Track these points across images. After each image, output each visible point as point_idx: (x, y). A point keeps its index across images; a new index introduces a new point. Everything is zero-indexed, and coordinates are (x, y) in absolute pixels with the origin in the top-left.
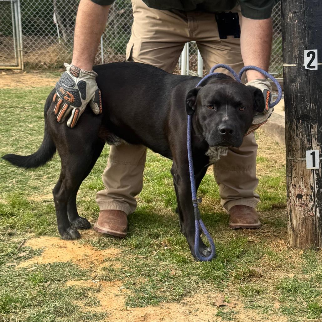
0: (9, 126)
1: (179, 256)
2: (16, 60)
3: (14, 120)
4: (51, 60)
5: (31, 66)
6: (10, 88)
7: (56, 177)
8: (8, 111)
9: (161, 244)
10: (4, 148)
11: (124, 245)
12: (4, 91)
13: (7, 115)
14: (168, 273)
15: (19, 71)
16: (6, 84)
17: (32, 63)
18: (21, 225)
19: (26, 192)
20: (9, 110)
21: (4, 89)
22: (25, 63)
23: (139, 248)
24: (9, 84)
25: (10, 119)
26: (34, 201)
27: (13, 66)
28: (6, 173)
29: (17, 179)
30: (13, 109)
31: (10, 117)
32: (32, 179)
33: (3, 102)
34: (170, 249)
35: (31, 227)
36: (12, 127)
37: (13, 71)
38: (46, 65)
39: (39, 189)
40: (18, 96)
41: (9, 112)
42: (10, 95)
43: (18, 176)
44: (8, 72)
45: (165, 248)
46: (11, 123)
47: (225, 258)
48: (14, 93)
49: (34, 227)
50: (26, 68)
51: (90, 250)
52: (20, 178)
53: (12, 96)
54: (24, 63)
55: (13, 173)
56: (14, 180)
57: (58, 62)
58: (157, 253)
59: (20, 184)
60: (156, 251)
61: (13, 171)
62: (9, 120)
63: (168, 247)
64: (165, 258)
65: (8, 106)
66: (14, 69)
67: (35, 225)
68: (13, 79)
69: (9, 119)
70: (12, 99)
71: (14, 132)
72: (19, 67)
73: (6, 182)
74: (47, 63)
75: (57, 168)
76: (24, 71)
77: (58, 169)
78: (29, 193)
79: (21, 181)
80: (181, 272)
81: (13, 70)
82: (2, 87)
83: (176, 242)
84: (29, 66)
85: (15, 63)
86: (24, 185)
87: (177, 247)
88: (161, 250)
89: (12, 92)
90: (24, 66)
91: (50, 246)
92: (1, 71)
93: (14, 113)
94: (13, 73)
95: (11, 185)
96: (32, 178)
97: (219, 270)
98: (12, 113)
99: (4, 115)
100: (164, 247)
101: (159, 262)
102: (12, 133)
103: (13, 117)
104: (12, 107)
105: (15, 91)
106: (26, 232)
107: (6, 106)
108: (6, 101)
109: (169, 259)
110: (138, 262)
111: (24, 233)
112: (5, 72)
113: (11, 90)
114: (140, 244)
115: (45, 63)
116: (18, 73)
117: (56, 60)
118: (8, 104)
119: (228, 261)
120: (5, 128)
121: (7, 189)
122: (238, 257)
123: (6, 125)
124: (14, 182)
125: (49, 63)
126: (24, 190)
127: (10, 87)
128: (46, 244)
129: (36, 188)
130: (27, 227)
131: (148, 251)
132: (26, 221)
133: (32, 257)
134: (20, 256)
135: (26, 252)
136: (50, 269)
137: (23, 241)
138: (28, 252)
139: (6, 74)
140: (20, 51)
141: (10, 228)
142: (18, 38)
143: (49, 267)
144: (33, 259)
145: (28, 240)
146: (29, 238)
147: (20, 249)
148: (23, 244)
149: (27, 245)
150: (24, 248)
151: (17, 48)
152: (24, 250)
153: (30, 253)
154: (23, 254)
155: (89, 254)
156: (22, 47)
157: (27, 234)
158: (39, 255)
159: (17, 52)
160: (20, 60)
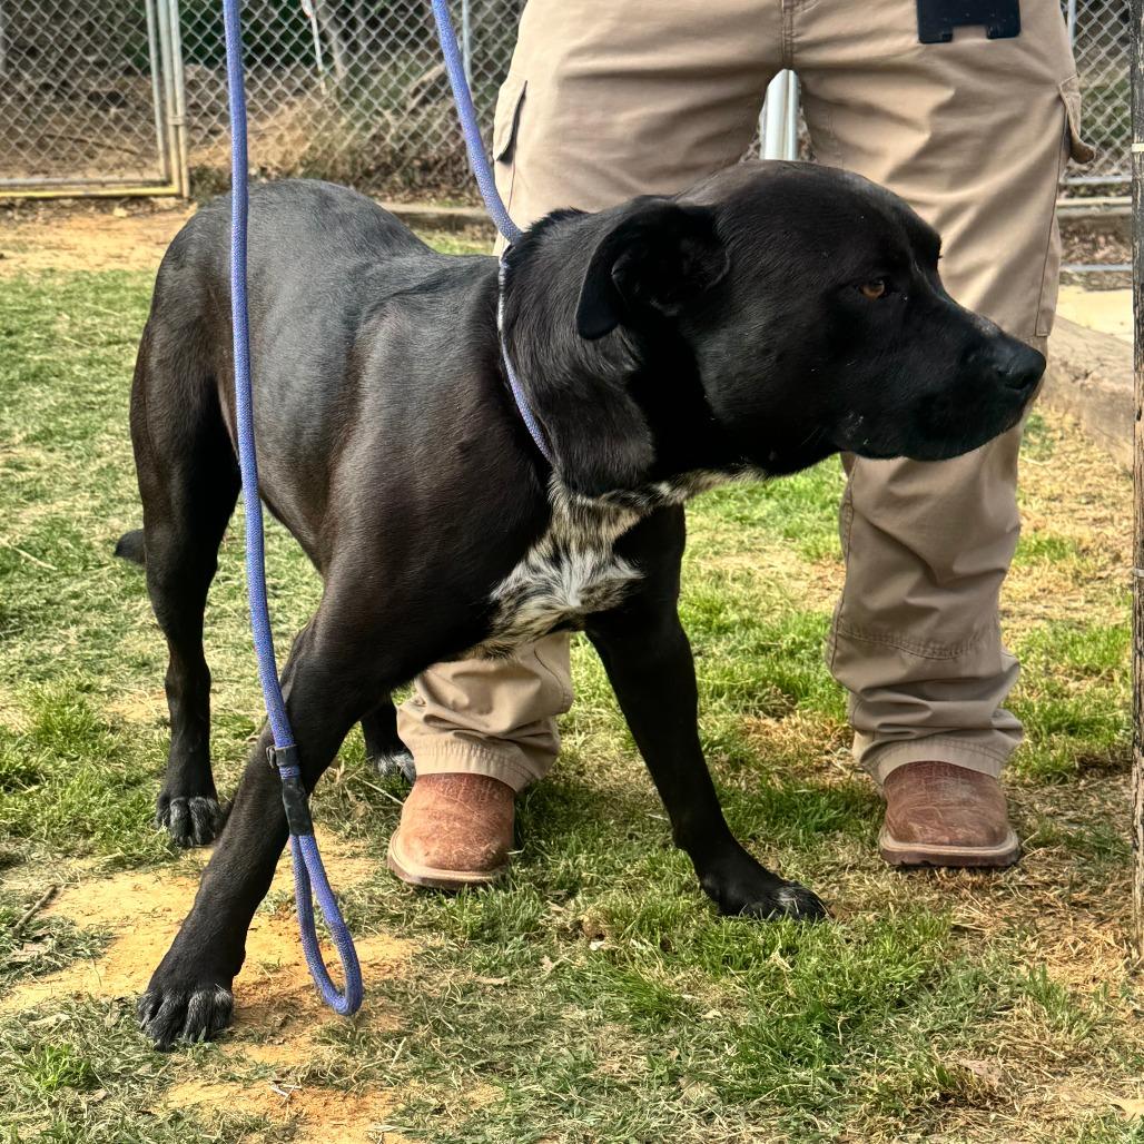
0: (96, 416)
1: (647, 988)
2: (162, 161)
3: (115, 391)
4: (284, 156)
5: (213, 182)
6: (127, 268)
7: (227, 620)
8: (101, 356)
9: (579, 924)
10: (61, 503)
11: (430, 926)
12: (101, 280)
13: (93, 371)
14: (588, 1066)
15: (172, 201)
16: (116, 251)
17: (219, 171)
18: (52, 824)
19: (106, 681)
20: (102, 352)
21: (102, 274)
22: (194, 172)
23: (489, 941)
24: (125, 253)
25: (103, 386)
26: (124, 722)
27: (154, 184)
28: (49, 602)
29: (83, 628)
30: (120, 351)
31: (104, 380)
32: (141, 629)
33: (89, 321)
34: (613, 953)
35: (88, 834)
36: (105, 418)
37: (153, 205)
38: (268, 176)
39: (157, 670)
40: (144, 298)
41: (100, 362)
42: (117, 297)
43: (89, 617)
44: (134, 207)
45: (594, 946)
46: (105, 402)
47: (838, 1008)
48: (134, 289)
49: (98, 835)
50: (198, 188)
51: (292, 942)
52: (95, 620)
53: (122, 299)
54: (190, 170)
55: (73, 602)
56: (73, 629)
57: (309, 163)
58: (558, 967)
59: (93, 647)
60: (553, 959)
61: (75, 596)
62: (100, 393)
63: (606, 945)
64: (586, 991)
65: (104, 338)
66: (156, 196)
67: (104, 823)
68: (148, 232)
69: (97, 387)
70: (120, 311)
71: (107, 437)
72: (174, 189)
73: (44, 637)
74: (270, 169)
75: (236, 583)
76: (190, 201)
77: (239, 588)
78: (115, 686)
79: (96, 634)
80: (642, 1063)
81: (153, 199)
82: (98, 265)
83: (641, 920)
84: (209, 182)
85: (159, 171)
86: (105, 652)
87: (643, 947)
88: (578, 955)
89: (129, 285)
90: (192, 183)
91: (143, 919)
92: (111, 202)
93: (119, 364)
94: (152, 212)
95: (58, 649)
96: (139, 624)
97: (809, 1065)
98: (114, 363)
99: (84, 374)
100: (589, 942)
101: (559, 1008)
102: (101, 442)
103: (114, 379)
104: (117, 343)
105: (139, 278)
106: (67, 853)
107: (96, 338)
108: (97, 320)
109: (604, 997)
110: (473, 1007)
111: (59, 856)
112: (124, 206)
113: (126, 275)
114: (493, 924)
115: (263, 170)
116: (170, 210)
117: (302, 158)
118: (105, 329)
119: (854, 1023)
120: (78, 423)
121: (42, 667)
122: (900, 1003)
123: (84, 409)
124: (72, 641)
125: (277, 169)
126: (101, 672)
127: (127, 262)
128: (130, 905)
129: (144, 664)
130: (75, 831)
131: (522, 954)
132: (70, 806)
133: (65, 965)
134: (17, 959)
135: (45, 943)
136: (117, 1025)
137: (47, 893)
138: (51, 943)
139: (128, 216)
140: (177, 127)
141: (7, 836)
142: (167, 76)
143: (116, 1015)
144: (64, 974)
145: (67, 886)
146: (73, 879)
147: (22, 929)
148: (45, 905)
149: (58, 910)
150: (41, 925)
151: (164, 115)
152: (39, 933)
153: (60, 946)
154: (32, 951)
155: (283, 962)
156: (181, 111)
157: (69, 861)
158: (95, 956)
159: (165, 133)
160: (176, 158)
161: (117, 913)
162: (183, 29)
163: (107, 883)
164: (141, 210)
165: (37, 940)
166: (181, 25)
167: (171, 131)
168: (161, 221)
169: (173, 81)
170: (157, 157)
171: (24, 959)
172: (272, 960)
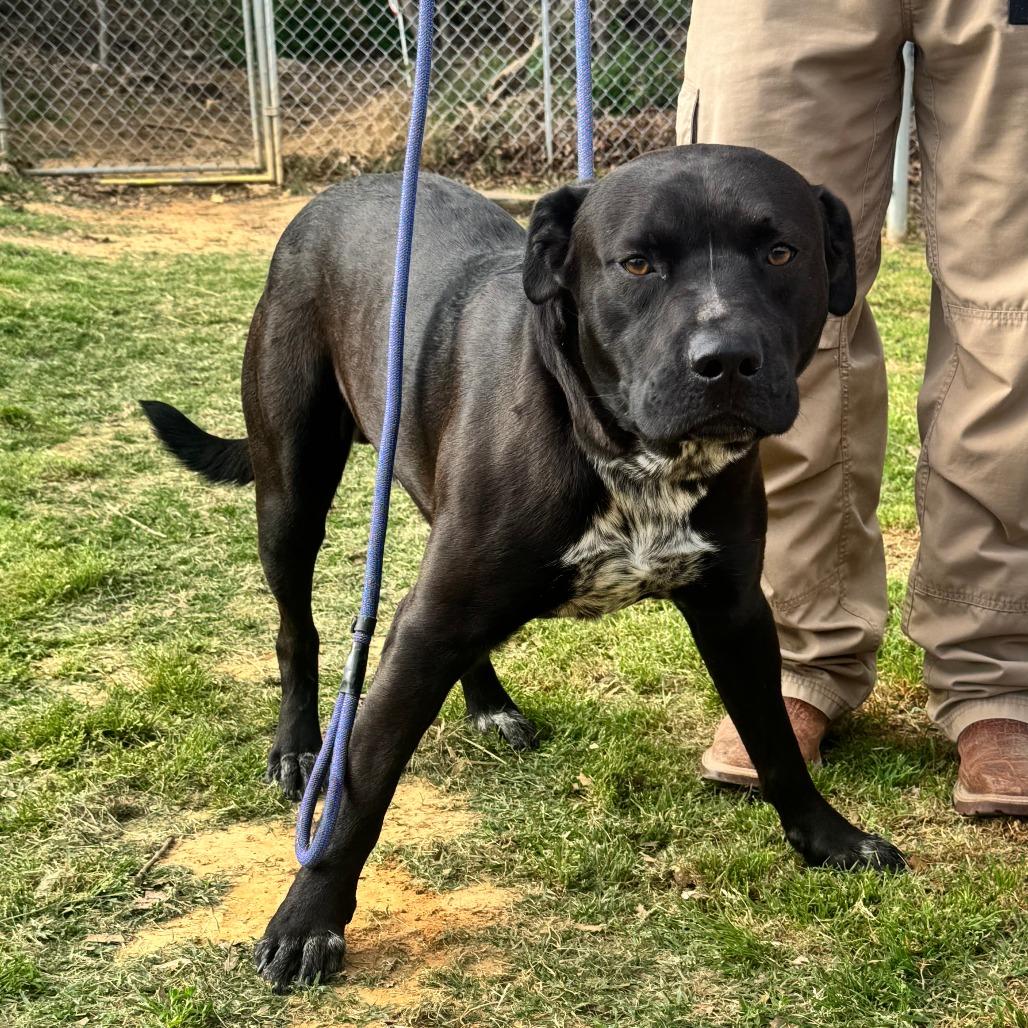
0: (200, 392)
1: (736, 936)
2: (257, 150)
3: (217, 368)
4: (373, 146)
5: (306, 170)
6: (225, 251)
7: (328, 585)
8: (203, 335)
9: (670, 874)
10: (169, 474)
11: (529, 875)
12: (202, 263)
13: (196, 349)
14: (684, 1009)
15: (266, 188)
16: (215, 235)
17: (311, 159)
18: (169, 779)
19: (215, 642)
20: (204, 331)
21: (202, 257)
22: (287, 160)
23: (585, 890)
24: (223, 237)
25: (206, 363)
26: (233, 681)
27: (250, 171)
28: (159, 568)
29: (192, 592)
30: (221, 329)
31: (208, 357)
32: (246, 594)
33: (191, 302)
34: (703, 901)
35: (203, 788)
36: (208, 393)
37: (248, 191)
38: (357, 165)
39: (263, 632)
40: (242, 279)
41: (203, 340)
42: (217, 278)
43: (198, 582)
44: (230, 193)
45: (686, 895)
46: (208, 379)
47: (920, 954)
48: (233, 271)
49: (213, 788)
50: (291, 176)
51: (399, 891)
52: (204, 585)
53: (222, 281)
54: (283, 158)
55: (183, 567)
56: (183, 593)
57: (396, 152)
58: (652, 915)
59: (202, 610)
60: (647, 908)
61: (184, 562)
62: (203, 370)
63: (697, 894)
64: (679, 937)
65: (206, 317)
66: (251, 183)
67: (218, 778)
68: (244, 217)
69: (200, 364)
70: (220, 292)
71: (211, 411)
72: (268, 176)
73: (156, 601)
74: (359, 158)
75: (337, 550)
76: (284, 188)
77: (339, 554)
78: (224, 647)
79: (205, 598)
80: (735, 1006)
81: (248, 186)
82: (199, 249)
83: (731, 871)
84: (301, 169)
85: (253, 159)
86: (213, 615)
87: (733, 896)
88: (672, 905)
89: (228, 267)
90: (285, 172)
91: (257, 869)
92: (209, 189)
93: (221, 342)
94: (248, 197)
95: (168, 612)
96: (245, 588)
97: (894, 1009)
98: (216, 341)
99: (188, 352)
100: (681, 891)
101: (654, 953)
102: (205, 416)
103: (217, 356)
104: (218, 322)
105: (238, 261)
106: (184, 806)
107: (198, 318)
108: (199, 301)
109: (696, 944)
110: (573, 953)
111: (176, 808)
112: (221, 192)
113: (226, 257)
114: (589, 874)
115: (353, 158)
116: (265, 196)
117: (390, 147)
118: (207, 309)
119: (935, 969)
120: (183, 398)
121: (154, 629)
122: (979, 951)
123: (188, 385)
124: (182, 604)
125: (366, 157)
126: (210, 634)
127: (226, 246)
128: (245, 855)
129: (251, 627)
130: (191, 784)
131: (617, 902)
132: (186, 761)
133: (185, 912)
134: (140, 907)
135: (166, 891)
136: (236, 969)
137: (165, 844)
138: (171, 891)
139: (225, 202)
140: (271, 118)
141: (127, 789)
142: (262, 70)
143: (235, 959)
144: (185, 921)
145: (184, 837)
146: (190, 831)
147: (144, 877)
148: (164, 855)
149: (176, 860)
150: (161, 874)
151: (259, 106)
152: (159, 881)
153: (180, 894)
154: (153, 898)
155: (391, 909)
156: (275, 102)
157: (185, 814)
158: (212, 903)
159: (260, 123)
160: (271, 148)
161: (231, 862)
162: (277, 25)
163: (221, 834)
164: (236, 196)
165: (158, 888)
166: (275, 21)
167: (266, 122)
168: (256, 207)
169: (268, 74)
170: (253, 147)
171: (145, 907)
172: (381, 907)
